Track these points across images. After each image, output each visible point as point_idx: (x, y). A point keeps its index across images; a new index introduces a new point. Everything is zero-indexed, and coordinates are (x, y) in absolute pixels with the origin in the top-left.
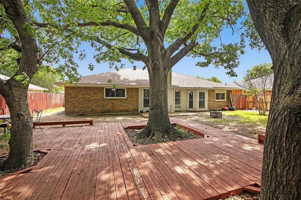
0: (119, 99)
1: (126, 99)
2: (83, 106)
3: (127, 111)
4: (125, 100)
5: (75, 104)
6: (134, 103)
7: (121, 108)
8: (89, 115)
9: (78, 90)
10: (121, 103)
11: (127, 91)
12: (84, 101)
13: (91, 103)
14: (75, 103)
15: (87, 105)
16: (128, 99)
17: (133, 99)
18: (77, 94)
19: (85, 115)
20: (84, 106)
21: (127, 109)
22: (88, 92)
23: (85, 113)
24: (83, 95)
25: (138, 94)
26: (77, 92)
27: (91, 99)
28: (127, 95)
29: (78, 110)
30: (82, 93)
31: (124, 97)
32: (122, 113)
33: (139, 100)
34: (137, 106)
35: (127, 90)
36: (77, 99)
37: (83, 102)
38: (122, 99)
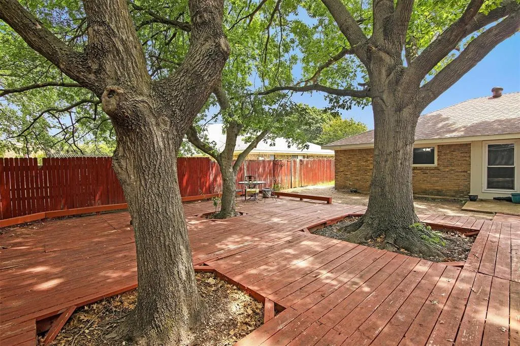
0: (421, 169)
1: (436, 168)
2: (357, 178)
3: (439, 192)
4: (432, 170)
5: (347, 175)
6: (456, 178)
7: (423, 186)
8: (365, 192)
9: (351, 155)
10: (425, 177)
11: (438, 152)
12: (359, 170)
13: (368, 174)
14: (347, 173)
15: (364, 177)
16: (441, 168)
17: (453, 168)
18: (349, 160)
19: (360, 193)
20: (359, 178)
21: (437, 190)
22: (364, 156)
23: (360, 189)
24: (357, 161)
25: (470, 157)
26: (349, 158)
27: (369, 168)
28: (438, 160)
29: (351, 183)
30: (356, 158)
31: (433, 163)
32: (425, 196)
33: (473, 172)
34: (467, 183)
35: (438, 149)
36: (349, 168)
37: (357, 173)
38: (427, 169)
